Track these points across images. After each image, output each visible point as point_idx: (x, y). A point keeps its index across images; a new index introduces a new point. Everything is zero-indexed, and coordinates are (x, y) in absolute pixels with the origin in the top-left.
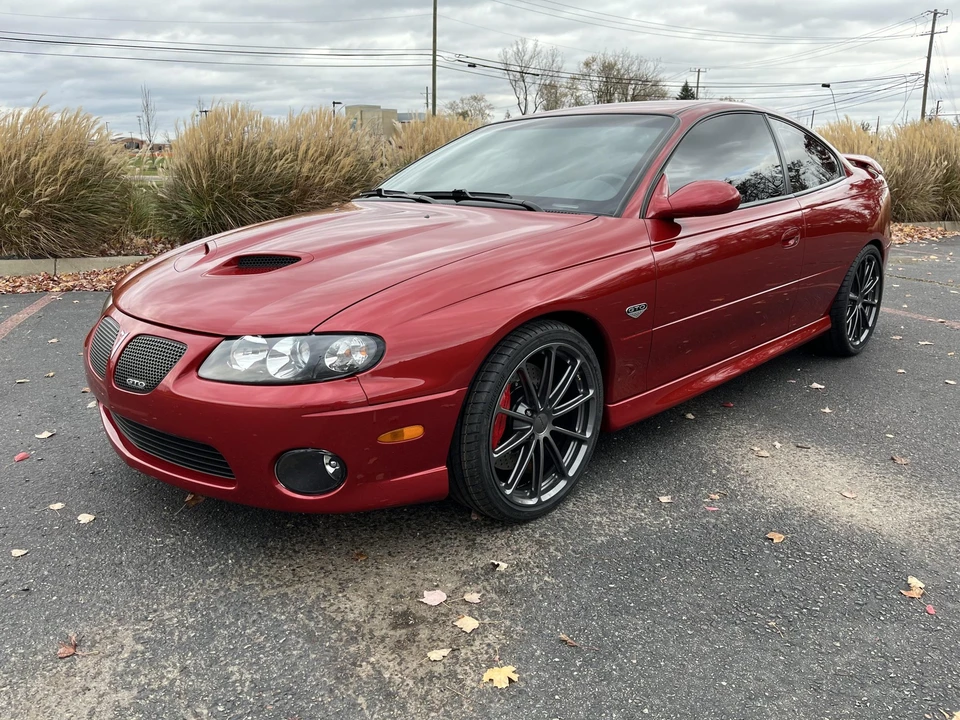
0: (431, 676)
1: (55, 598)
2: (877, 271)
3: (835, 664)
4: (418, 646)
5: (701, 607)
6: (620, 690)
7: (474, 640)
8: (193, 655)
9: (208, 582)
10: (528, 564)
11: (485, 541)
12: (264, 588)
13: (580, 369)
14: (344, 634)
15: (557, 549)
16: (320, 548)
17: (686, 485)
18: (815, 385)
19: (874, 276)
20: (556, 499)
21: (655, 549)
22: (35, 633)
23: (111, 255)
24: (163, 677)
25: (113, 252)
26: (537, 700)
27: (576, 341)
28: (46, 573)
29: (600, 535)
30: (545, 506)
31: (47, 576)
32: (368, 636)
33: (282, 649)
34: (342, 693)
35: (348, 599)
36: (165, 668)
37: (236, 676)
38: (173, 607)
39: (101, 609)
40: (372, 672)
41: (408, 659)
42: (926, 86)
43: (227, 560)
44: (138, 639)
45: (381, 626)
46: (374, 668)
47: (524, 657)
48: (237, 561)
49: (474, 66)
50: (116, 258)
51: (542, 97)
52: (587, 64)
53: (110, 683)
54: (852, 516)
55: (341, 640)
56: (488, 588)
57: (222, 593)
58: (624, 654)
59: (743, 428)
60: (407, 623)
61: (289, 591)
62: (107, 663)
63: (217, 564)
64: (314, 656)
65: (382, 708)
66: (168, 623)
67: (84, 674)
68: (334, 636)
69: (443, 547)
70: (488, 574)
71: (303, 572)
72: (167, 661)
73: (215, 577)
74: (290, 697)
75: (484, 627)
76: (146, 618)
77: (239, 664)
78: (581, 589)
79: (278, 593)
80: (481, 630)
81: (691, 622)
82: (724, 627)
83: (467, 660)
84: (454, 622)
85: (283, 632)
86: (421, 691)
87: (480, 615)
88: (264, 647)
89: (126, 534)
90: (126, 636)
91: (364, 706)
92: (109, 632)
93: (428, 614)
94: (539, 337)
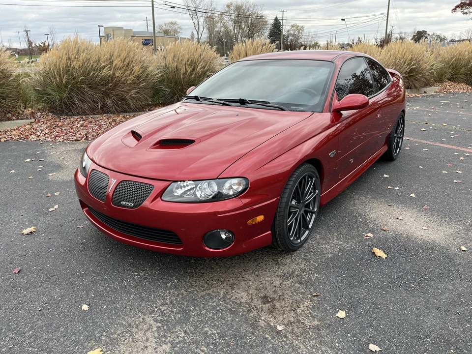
0: (290, 322)
1: (105, 307)
2: (403, 123)
3: (442, 299)
4: (278, 310)
5: (383, 282)
7: (300, 305)
8: (186, 325)
9: (171, 291)
10: (305, 269)
11: (282, 261)
12: (198, 292)
13: (314, 182)
14: (245, 309)
15: (314, 262)
16: (212, 271)
17: (353, 227)
18: (385, 176)
19: (402, 125)
20: (305, 238)
21: (354, 258)
22: (106, 325)
23: (13, 120)
24: (178, 337)
25: (14, 118)
26: (338, 328)
29: (328, 253)
30: (302, 242)
31: (94, 297)
32: (255, 309)
33: (223, 318)
34: (258, 334)
35: (238, 293)
36: (177, 332)
37: (210, 332)
38: (162, 305)
39: (130, 309)
40: (265, 324)
41: (277, 316)
42: (387, 19)
43: (174, 280)
44: (157, 321)
45: (258, 303)
46: (265, 322)
47: (324, 310)
48: (179, 281)
49: (174, 7)
50: (17, 121)
51: (206, 23)
52: (228, 6)
53: (156, 342)
54: (422, 236)
55: (245, 312)
56: (294, 282)
57: (181, 296)
58: (363, 304)
59: (363, 198)
60: (268, 301)
61: (210, 292)
62: (149, 333)
63: (171, 283)
64: (238, 320)
65: (278, 339)
66: (165, 312)
67: (141, 340)
68: (241, 310)
69: (265, 265)
70: (291, 275)
71: (211, 283)
72: (175, 329)
73: (173, 289)
74: (238, 338)
75: (301, 299)
76: (154, 311)
77: (208, 327)
78: (332, 278)
79: (206, 293)
80: (300, 301)
81: (383, 288)
82: (396, 289)
83: (301, 314)
84: (287, 299)
85: (218, 310)
86: (290, 329)
87: (297, 294)
88: (214, 318)
89: (119, 272)
90: (149, 320)
91: (270, 338)
92: (141, 319)
93: (275, 296)
94: (302, 171)
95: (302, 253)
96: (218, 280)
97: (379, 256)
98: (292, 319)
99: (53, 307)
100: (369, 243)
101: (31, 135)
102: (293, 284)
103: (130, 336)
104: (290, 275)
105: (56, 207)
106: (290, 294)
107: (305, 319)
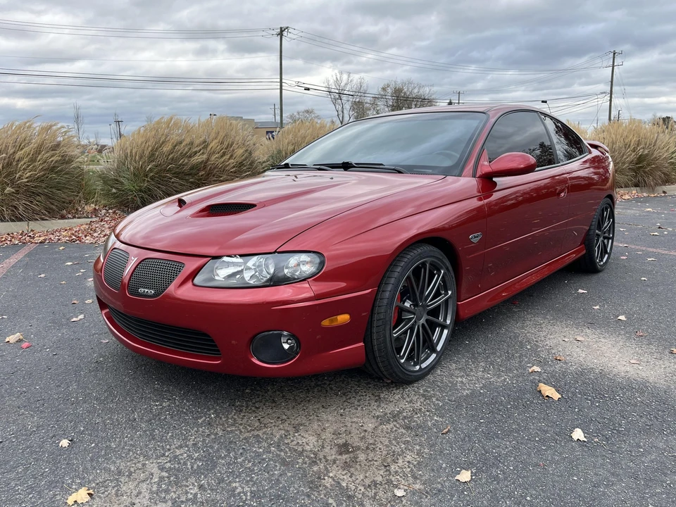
0: (375, 483)
1: (93, 445)
2: (611, 216)
3: (643, 462)
4: (360, 465)
5: (546, 432)
6: (507, 486)
7: (398, 459)
8: (205, 477)
9: (201, 429)
10: (420, 410)
11: (387, 396)
12: (241, 432)
13: (443, 277)
14: (306, 459)
15: (437, 400)
16: (273, 405)
17: (513, 356)
18: (580, 291)
19: (609, 219)
20: (431, 366)
21: (504, 397)
22: (85, 469)
23: (68, 218)
24: (187, 493)
25: (70, 216)
26: (452, 496)
27: (441, 258)
28: (82, 429)
29: (464, 389)
30: (425, 371)
31: (83, 431)
32: (323, 460)
33: (267, 470)
34: (316, 497)
35: (303, 437)
36: (187, 486)
37: (239, 490)
38: (181, 447)
39: (129, 450)
40: (333, 483)
41: (356, 473)
42: (611, 100)
43: (210, 415)
44: (162, 469)
45: (331, 453)
46: (334, 480)
47: (435, 469)
48: (217, 416)
49: (308, 89)
50: (72, 220)
51: (353, 110)
52: (384, 89)
53: (150, 498)
54: (627, 372)
55: (306, 463)
56: (398, 426)
57: (213, 436)
58: (503, 463)
59: (540, 320)
60: (348, 451)
61: (260, 433)
62: (144, 486)
63: (204, 418)
64: (290, 474)
66: (180, 457)
67: (129, 494)
68: (300, 461)
69: (359, 401)
71: (266, 421)
72: (187, 482)
73: (205, 426)
74: (281, 501)
75: (402, 450)
76: (164, 455)
77: (239, 482)
78: (461, 424)
79: (253, 435)
80: (400, 453)
81: (543, 441)
82: (565, 444)
83: (396, 472)
84: (380, 449)
85: (264, 459)
86: (371, 494)
87: (398, 443)
88: (253, 470)
89: (133, 400)
90: (153, 467)
91: (334, 504)
92: (140, 465)
93: (362, 444)
94: (419, 254)
95: (421, 387)
96: (279, 418)
97: (547, 396)
98: (379, 479)
99: (20, 440)
100: (534, 379)
101: (86, 236)
102: (395, 429)
103: (113, 487)
104: (394, 417)
105: (81, 317)
106: (387, 443)
107: (400, 479)
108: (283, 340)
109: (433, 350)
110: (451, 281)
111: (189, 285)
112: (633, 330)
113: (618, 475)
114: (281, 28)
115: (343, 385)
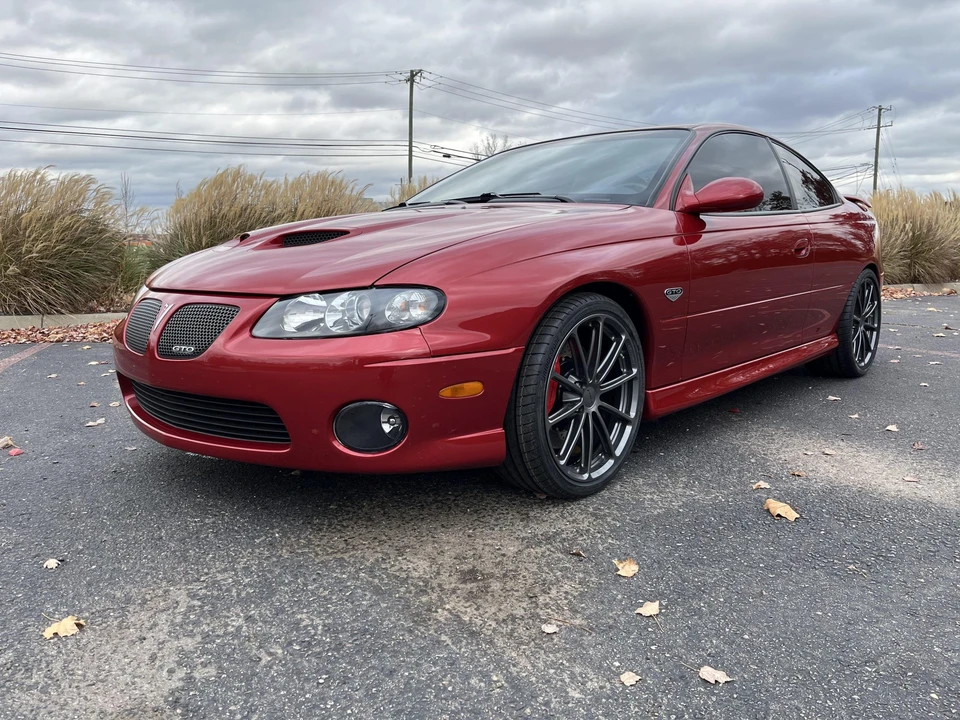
0: (513, 618)
1: (94, 567)
2: (875, 297)
3: (925, 595)
4: (493, 596)
5: (775, 557)
6: (713, 622)
7: (550, 589)
8: (257, 607)
9: (257, 551)
10: (588, 531)
11: (538, 515)
12: (317, 554)
13: (624, 345)
14: (412, 588)
15: (614, 519)
16: (369, 523)
17: (729, 470)
18: (831, 398)
19: (872, 301)
20: (605, 477)
21: (714, 516)
22: (78, 595)
23: (100, 312)
24: (227, 625)
25: (102, 309)
26: (629, 633)
27: (621, 316)
28: (81, 547)
29: (655, 508)
30: (595, 483)
31: (82, 550)
32: (438, 589)
33: (351, 599)
34: (422, 633)
35: (409, 561)
36: (228, 617)
37: (307, 622)
38: (225, 570)
39: (147, 574)
40: (449, 616)
41: (484, 605)
42: (875, 175)
43: (273, 534)
44: (193, 596)
45: (449, 581)
46: (450, 613)
47: (606, 600)
48: (284, 534)
49: (448, 156)
50: (104, 315)
53: (170, 632)
54: (899, 491)
55: (410, 592)
56: (552, 549)
57: (275, 559)
58: (709, 594)
60: (475, 578)
61: (346, 556)
62: (164, 616)
63: (264, 538)
64: (385, 605)
65: (468, 644)
66: (223, 582)
67: (138, 626)
68: (403, 590)
69: (497, 520)
70: (549, 539)
71: (356, 542)
72: (229, 612)
73: (264, 547)
74: (368, 636)
75: (557, 579)
76: (198, 580)
77: (307, 613)
78: (648, 547)
79: (334, 558)
80: (554, 582)
81: (769, 568)
82: (805, 571)
83: (546, 605)
84: (524, 577)
85: (348, 587)
86: (506, 630)
87: (551, 570)
88: (330, 599)
89: (161, 516)
90: (180, 595)
91: (449, 642)
92: (161, 592)
93: (497, 572)
94: (588, 305)
95: (592, 504)
97: (779, 515)
98: (520, 612)
100: (760, 496)
102: (548, 553)
103: (116, 618)
105: (101, 421)
106: (535, 569)
107: (552, 613)
108: (384, 418)
109: (610, 454)
110: (637, 353)
111: (245, 335)
112: (908, 443)
113: (885, 611)
114: (412, 72)
115: (475, 502)
